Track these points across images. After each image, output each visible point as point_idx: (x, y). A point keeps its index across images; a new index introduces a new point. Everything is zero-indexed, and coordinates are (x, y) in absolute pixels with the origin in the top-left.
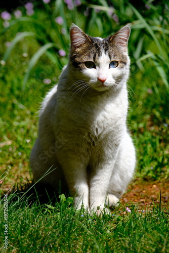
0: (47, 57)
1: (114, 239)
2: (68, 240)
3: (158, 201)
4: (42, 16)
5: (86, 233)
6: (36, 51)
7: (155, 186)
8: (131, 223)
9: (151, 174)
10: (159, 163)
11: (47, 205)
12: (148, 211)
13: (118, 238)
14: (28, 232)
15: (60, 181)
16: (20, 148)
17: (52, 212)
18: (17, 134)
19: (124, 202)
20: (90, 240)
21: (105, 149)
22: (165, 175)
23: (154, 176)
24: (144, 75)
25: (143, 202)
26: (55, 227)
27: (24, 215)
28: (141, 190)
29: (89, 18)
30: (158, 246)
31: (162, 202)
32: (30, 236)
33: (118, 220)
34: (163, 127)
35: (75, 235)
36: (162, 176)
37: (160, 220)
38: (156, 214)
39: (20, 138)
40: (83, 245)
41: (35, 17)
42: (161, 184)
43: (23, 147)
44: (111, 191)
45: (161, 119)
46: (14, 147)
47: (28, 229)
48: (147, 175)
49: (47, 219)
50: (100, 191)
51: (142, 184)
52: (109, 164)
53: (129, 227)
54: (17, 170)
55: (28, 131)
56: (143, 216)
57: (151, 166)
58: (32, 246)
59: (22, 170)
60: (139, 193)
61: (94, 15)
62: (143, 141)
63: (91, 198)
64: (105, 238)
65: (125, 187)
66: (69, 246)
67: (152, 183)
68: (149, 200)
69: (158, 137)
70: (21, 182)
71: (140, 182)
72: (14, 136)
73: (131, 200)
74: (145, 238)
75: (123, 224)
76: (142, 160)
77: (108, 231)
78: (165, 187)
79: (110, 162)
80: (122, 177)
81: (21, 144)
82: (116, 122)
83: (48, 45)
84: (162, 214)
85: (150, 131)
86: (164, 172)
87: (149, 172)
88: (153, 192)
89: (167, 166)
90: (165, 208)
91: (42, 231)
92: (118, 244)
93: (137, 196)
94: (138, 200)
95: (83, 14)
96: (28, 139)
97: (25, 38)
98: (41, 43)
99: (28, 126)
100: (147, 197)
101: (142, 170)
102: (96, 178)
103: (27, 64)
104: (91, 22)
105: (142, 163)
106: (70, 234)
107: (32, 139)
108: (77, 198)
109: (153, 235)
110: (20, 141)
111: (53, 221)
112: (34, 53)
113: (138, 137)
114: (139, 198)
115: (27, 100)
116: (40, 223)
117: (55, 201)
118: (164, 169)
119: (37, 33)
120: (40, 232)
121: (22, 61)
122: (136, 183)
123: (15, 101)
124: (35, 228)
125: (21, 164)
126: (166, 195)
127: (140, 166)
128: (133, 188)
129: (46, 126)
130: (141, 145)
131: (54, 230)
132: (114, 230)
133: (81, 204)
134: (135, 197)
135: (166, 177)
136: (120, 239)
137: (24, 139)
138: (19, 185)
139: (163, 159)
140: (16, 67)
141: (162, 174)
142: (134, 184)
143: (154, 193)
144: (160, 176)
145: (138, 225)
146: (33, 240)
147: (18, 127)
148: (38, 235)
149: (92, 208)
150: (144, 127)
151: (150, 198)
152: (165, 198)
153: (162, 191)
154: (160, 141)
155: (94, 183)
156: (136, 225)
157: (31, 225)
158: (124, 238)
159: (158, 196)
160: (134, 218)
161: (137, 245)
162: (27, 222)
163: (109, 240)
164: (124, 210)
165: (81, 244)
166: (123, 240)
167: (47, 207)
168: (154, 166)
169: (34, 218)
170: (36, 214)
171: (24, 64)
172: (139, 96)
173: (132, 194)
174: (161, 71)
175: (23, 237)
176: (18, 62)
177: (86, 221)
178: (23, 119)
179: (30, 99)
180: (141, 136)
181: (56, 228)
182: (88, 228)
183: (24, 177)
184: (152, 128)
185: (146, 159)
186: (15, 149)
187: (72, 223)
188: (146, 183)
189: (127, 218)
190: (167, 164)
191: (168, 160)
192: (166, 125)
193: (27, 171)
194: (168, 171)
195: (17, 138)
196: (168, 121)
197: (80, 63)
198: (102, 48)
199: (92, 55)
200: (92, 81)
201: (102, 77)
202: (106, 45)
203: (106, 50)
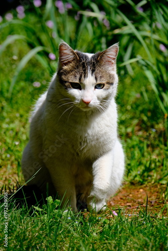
0: (37, 61)
1: (100, 242)
2: (55, 242)
3: (144, 205)
4: (33, 19)
5: (72, 235)
6: (26, 54)
7: (141, 190)
8: (117, 226)
9: (138, 179)
10: (145, 166)
11: (35, 207)
12: (134, 214)
13: (105, 240)
14: (15, 233)
15: (48, 184)
16: (9, 150)
17: (39, 214)
18: (6, 136)
19: (111, 205)
20: (76, 242)
22: (152, 179)
23: (141, 180)
25: (130, 206)
26: (41, 229)
27: (11, 216)
28: (128, 194)
29: (80, 22)
30: (143, 249)
31: (148, 206)
32: (17, 237)
33: (105, 223)
34: (151, 132)
35: (62, 237)
36: (149, 181)
37: (147, 224)
38: (143, 218)
39: (9, 140)
40: (70, 247)
41: (26, 20)
42: (148, 188)
43: (12, 149)
45: (149, 124)
46: (3, 149)
47: (15, 231)
48: (134, 179)
49: (34, 221)
51: (129, 188)
53: (115, 230)
54: (5, 172)
55: (17, 134)
56: (130, 220)
57: (138, 171)
58: (18, 247)
59: (11, 171)
60: (126, 197)
61: (85, 19)
62: (130, 145)
64: (91, 240)
66: (56, 248)
67: (139, 187)
68: (135, 204)
69: (146, 142)
70: (9, 184)
71: (127, 186)
72: (3, 138)
73: (118, 203)
74: (131, 241)
75: (109, 227)
76: (129, 165)
77: (95, 234)
78: (152, 191)
81: (10, 146)
83: (39, 49)
84: (149, 218)
85: (138, 136)
86: (151, 176)
87: (136, 176)
88: (140, 196)
89: (154, 171)
90: (151, 212)
91: (29, 232)
92: (104, 247)
93: (124, 200)
94: (125, 203)
95: (73, 17)
96: (17, 141)
97: (16, 41)
98: (32, 46)
99: (17, 128)
100: (134, 201)
101: (130, 174)
103: (17, 66)
104: (82, 26)
106: (56, 236)
107: (21, 142)
109: (139, 239)
110: (8, 143)
111: (40, 223)
112: (24, 56)
113: (126, 141)
114: (126, 202)
115: (17, 103)
116: (27, 224)
117: (43, 203)
118: (151, 174)
119: (28, 36)
120: (27, 233)
121: (11, 64)
123: (4, 103)
124: (22, 230)
125: (9, 166)
126: (152, 199)
127: (128, 171)
128: (120, 192)
130: (129, 150)
131: (41, 232)
132: (101, 233)
134: (122, 200)
135: (153, 182)
136: (106, 241)
137: (13, 141)
138: (7, 187)
139: (150, 164)
140: (6, 70)
141: (149, 178)
142: (121, 188)
143: (141, 198)
144: (147, 180)
145: (124, 228)
146: (20, 241)
147: (7, 130)
148: (24, 236)
150: (132, 132)
151: (137, 202)
152: (151, 202)
153: (149, 195)
154: (148, 146)
156: (123, 228)
157: (18, 227)
158: (110, 241)
159: (144, 200)
160: (120, 221)
161: (123, 248)
162: (14, 223)
163: (95, 243)
164: (111, 213)
165: (68, 246)
166: (109, 243)
167: (34, 209)
168: (141, 171)
169: (21, 219)
170: (23, 216)
171: (14, 67)
172: (128, 101)
173: (119, 198)
175: (10, 238)
176: (8, 65)
177: (73, 223)
178: (12, 122)
179: (20, 102)
180: (129, 140)
181: (43, 230)
182: (74, 230)
184: (140, 133)
186: (3, 151)
187: (58, 225)
188: (133, 187)
189: (113, 221)
190: (154, 169)
191: (156, 165)
192: (154, 130)
193: (15, 173)
194: (155, 175)
195: (5, 140)
196: (156, 127)
197: (66, 82)
198: (89, 67)
199: (78, 76)
200: (77, 101)
201: (86, 99)
202: (94, 65)
203: (93, 71)
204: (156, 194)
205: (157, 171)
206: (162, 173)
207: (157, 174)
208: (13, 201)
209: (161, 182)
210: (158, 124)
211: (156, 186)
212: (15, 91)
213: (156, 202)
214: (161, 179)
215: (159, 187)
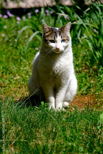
0: (37, 38)
2: (45, 123)
3: (88, 104)
6: (32, 35)
7: (86, 97)
8: (74, 115)
9: (84, 92)
10: (88, 86)
12: (83, 109)
13: (68, 122)
17: (37, 110)
18: (22, 73)
19: (72, 105)
21: (62, 80)
22: (91, 92)
23: (86, 93)
24: (82, 46)
25: (81, 105)
26: (39, 117)
27: (24, 112)
28: (80, 99)
29: (56, 19)
30: (87, 126)
32: (27, 121)
33: (69, 113)
34: (90, 70)
35: (48, 121)
37: (88, 113)
38: (87, 111)
39: (23, 75)
40: (52, 125)
41: (32, 19)
42: (89, 96)
43: (25, 79)
44: (65, 100)
45: (90, 66)
47: (26, 118)
48: (83, 92)
49: (35, 113)
50: (60, 100)
51: (80, 96)
52: (64, 87)
53: (73, 117)
54: (22, 90)
55: (27, 72)
56: (80, 112)
57: (84, 88)
58: (28, 126)
59: (24, 90)
61: (59, 18)
62: (81, 76)
63: (56, 103)
65: (72, 99)
66: (45, 126)
69: (88, 75)
70: (24, 96)
73: (75, 104)
74: (81, 122)
75: (71, 116)
76: (80, 85)
77: (64, 119)
78: (91, 98)
79: (65, 86)
80: (71, 94)
82: (66, 67)
83: (37, 32)
84: (89, 110)
86: (91, 91)
87: (83, 91)
88: (85, 100)
89: (92, 88)
90: (91, 108)
92: (68, 125)
93: (78, 102)
94: (78, 104)
96: (27, 76)
97: (27, 28)
98: (34, 31)
99: (28, 70)
100: (83, 103)
101: (81, 90)
102: (58, 94)
103: (27, 41)
104: (57, 21)
105: (80, 87)
106: (45, 120)
107: (29, 76)
108: (49, 103)
109: (85, 121)
110: (23, 77)
111: (38, 114)
113: (79, 74)
115: (27, 57)
116: (32, 115)
117: (39, 104)
118: (91, 89)
119: (33, 27)
120: (32, 119)
121: (25, 40)
122: (78, 96)
123: (22, 58)
124: (29, 118)
125: (24, 88)
127: (80, 88)
128: (76, 98)
129: (36, 69)
130: (80, 79)
131: (38, 119)
132: (67, 118)
133: (51, 106)
135: (92, 94)
137: (25, 76)
138: (23, 97)
139: (90, 85)
140: (22, 43)
141: (90, 92)
142: (77, 97)
143: (86, 101)
144: (89, 93)
146: (28, 123)
147: (23, 70)
148: (30, 121)
149: (56, 108)
150: (82, 70)
152: (91, 103)
153: (89, 100)
154: (89, 76)
155: (57, 96)
156: (77, 116)
157: (27, 116)
160: (76, 113)
161: (77, 125)
162: (25, 115)
163: (64, 123)
164: (71, 109)
166: (71, 123)
167: (35, 108)
168: (86, 88)
169: (29, 113)
170: (30, 111)
171: (26, 41)
172: (80, 55)
173: (76, 101)
174: (90, 44)
175: (23, 122)
176: (23, 40)
177: (53, 114)
178: (26, 67)
179: (29, 57)
182: (54, 117)
183: (25, 93)
184: (86, 71)
185: (82, 85)
186: (21, 80)
187: (46, 115)
188: (82, 96)
189: (73, 113)
190: (92, 87)
191: (93, 86)
192: (92, 69)
193: (27, 91)
194: (93, 90)
195: (22, 75)
196: (93, 67)
197: (47, 40)
198: (58, 33)
199: (53, 37)
200: (53, 49)
201: (58, 47)
202: (60, 32)
203: (60, 34)
204: (93, 99)
205: (93, 88)
206: (96, 89)
207: (94, 90)
208: (25, 104)
209: (95, 93)
210: (94, 66)
211: (93, 95)
212: (27, 53)
213: (93, 103)
214: (95, 92)
215: (94, 96)
